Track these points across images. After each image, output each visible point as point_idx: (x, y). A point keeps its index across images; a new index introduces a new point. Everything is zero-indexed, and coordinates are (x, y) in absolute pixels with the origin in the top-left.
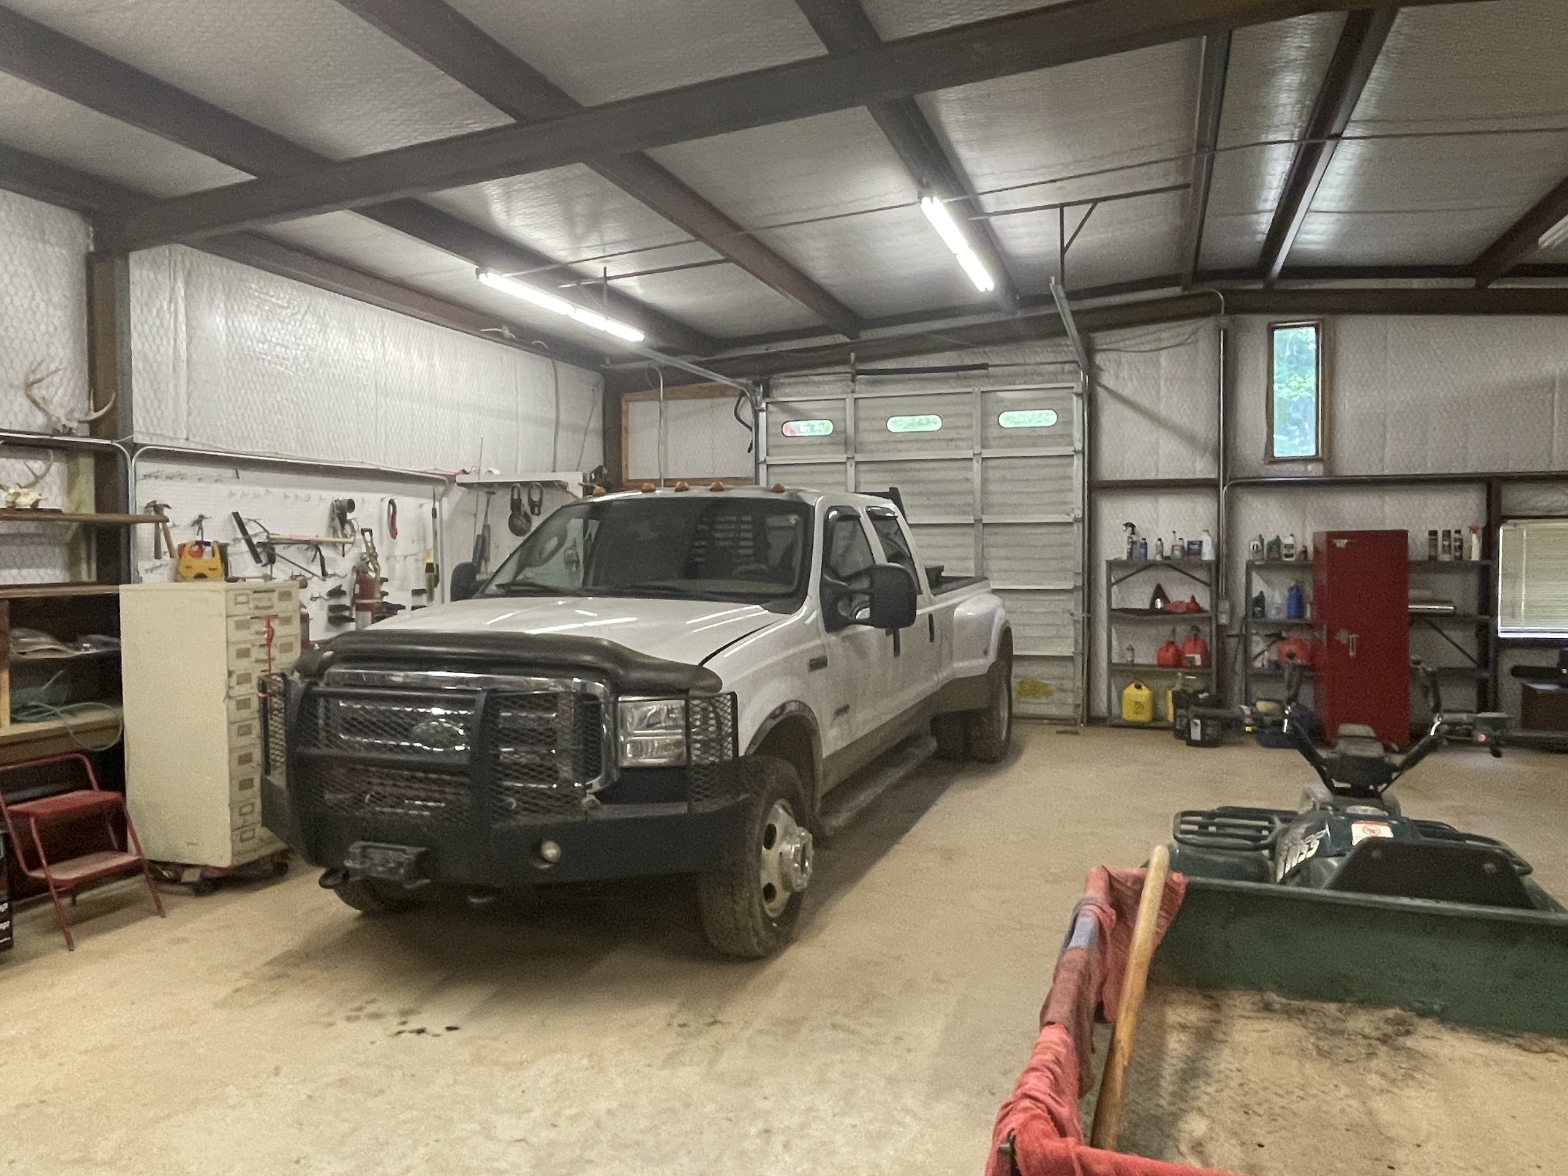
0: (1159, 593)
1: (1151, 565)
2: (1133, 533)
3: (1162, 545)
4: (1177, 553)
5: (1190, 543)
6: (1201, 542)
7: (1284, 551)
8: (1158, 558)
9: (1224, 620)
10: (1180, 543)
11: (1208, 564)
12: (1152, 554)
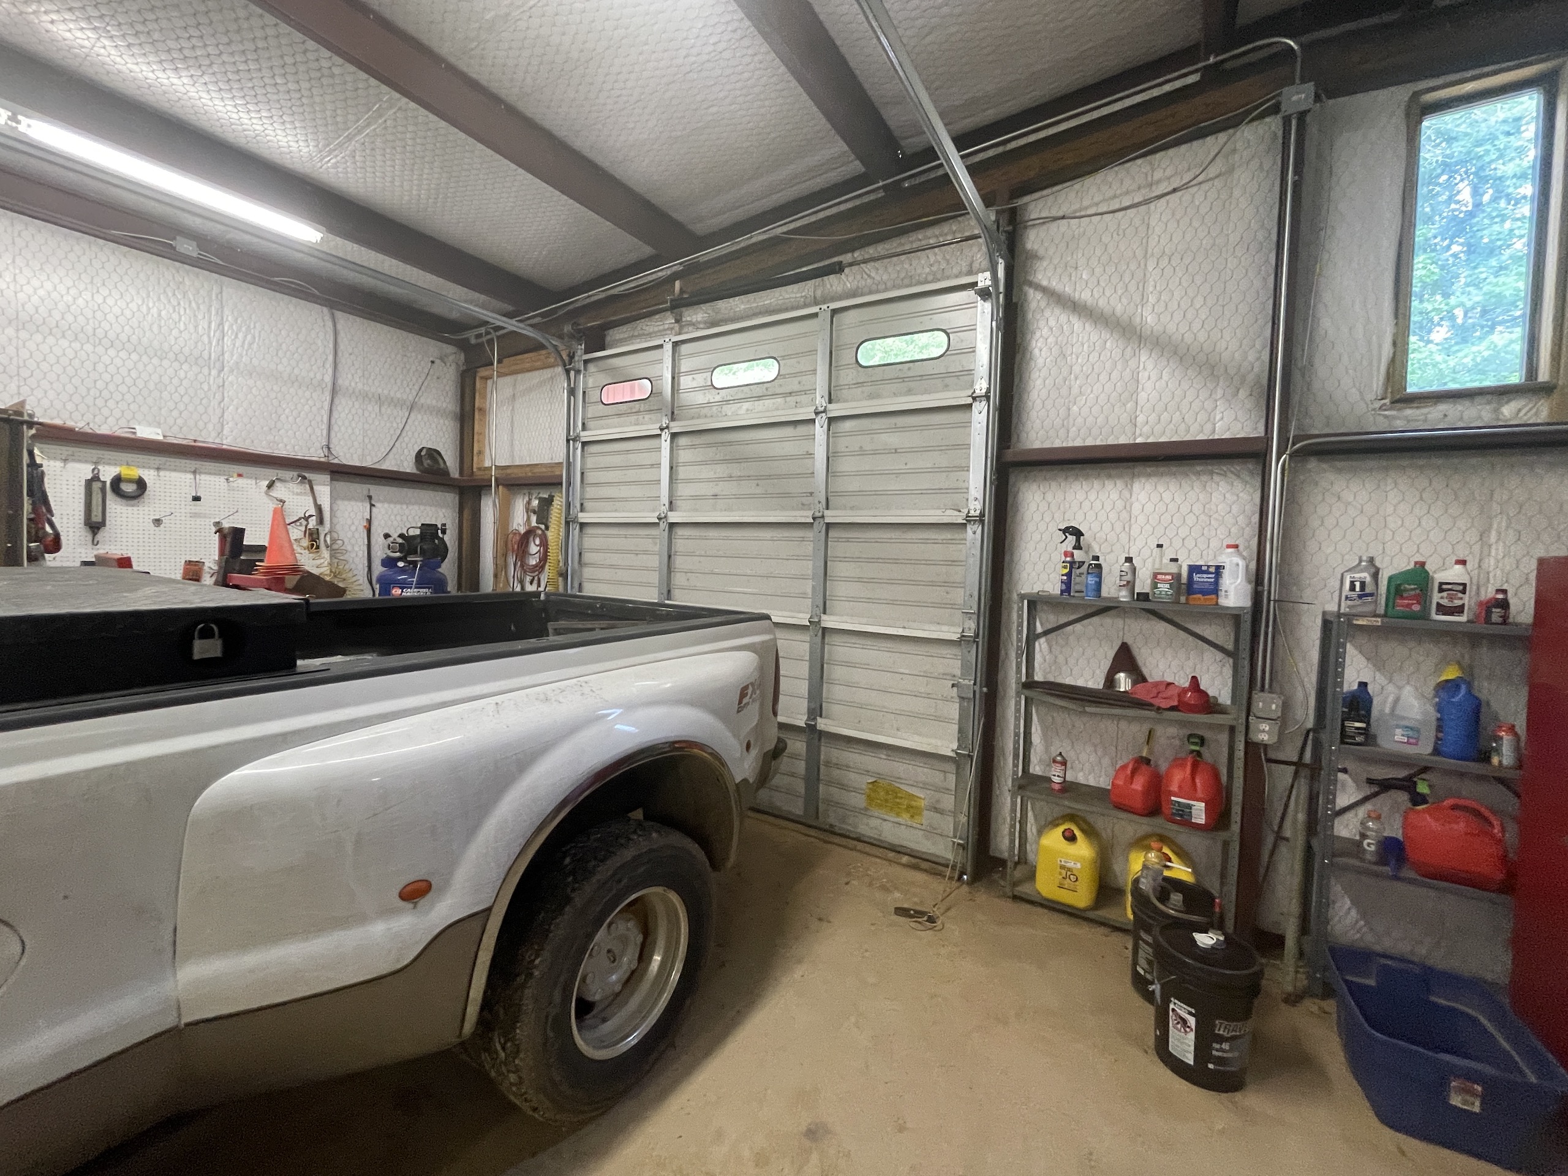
0: (1125, 659)
1: (1108, 608)
2: (1078, 546)
3: (1134, 570)
4: (1164, 587)
5: (1194, 569)
6: (1219, 569)
7: (1436, 597)
8: (1124, 596)
9: (1264, 733)
10: (1173, 568)
11: (1235, 617)
12: (1112, 588)
